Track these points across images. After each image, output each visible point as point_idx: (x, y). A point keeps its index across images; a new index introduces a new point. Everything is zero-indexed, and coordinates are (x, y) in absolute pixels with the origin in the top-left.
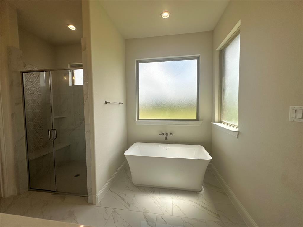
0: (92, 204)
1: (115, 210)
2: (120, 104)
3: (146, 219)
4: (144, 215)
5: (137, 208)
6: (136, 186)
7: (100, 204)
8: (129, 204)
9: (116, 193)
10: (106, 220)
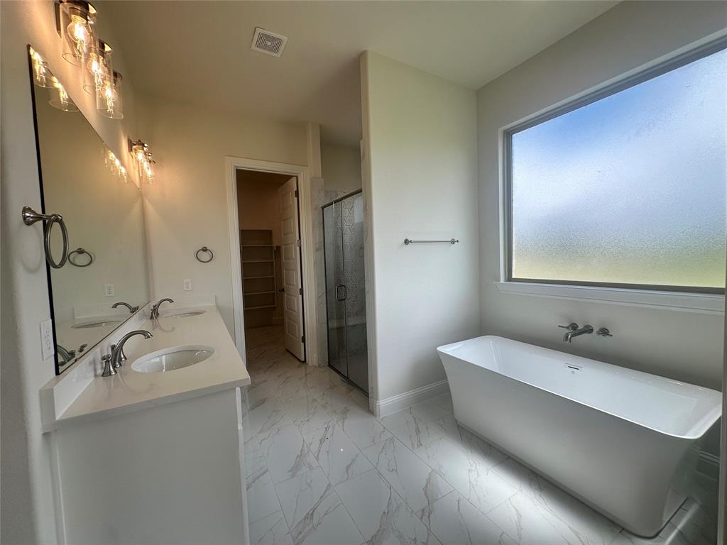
0: (373, 414)
1: (395, 438)
2: (453, 242)
3: (428, 481)
4: (430, 473)
5: (429, 457)
6: (458, 426)
7: (382, 420)
8: (421, 445)
9: (415, 419)
10: (373, 443)
